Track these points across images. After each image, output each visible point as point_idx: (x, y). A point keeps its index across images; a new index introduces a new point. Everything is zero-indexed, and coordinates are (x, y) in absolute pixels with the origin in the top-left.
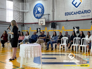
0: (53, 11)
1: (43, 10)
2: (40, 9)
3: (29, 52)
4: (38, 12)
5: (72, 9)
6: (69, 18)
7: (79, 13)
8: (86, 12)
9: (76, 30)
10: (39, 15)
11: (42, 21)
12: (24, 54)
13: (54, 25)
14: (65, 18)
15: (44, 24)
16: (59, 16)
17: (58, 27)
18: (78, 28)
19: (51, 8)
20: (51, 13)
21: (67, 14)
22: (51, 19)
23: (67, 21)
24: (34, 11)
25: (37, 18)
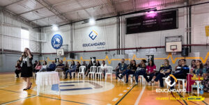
0: (72, 42)
1: (62, 40)
2: (58, 40)
3: (46, 79)
4: (57, 43)
5: (90, 41)
6: (87, 49)
7: (95, 44)
8: (101, 44)
9: (93, 60)
10: (58, 46)
11: (61, 52)
12: (41, 81)
13: (72, 55)
14: (82, 49)
15: (63, 54)
16: (77, 47)
17: (76, 57)
18: (95, 58)
19: (70, 39)
20: (69, 44)
21: (84, 45)
22: (70, 50)
23: (85, 51)
24: (52, 41)
25: (56, 48)
